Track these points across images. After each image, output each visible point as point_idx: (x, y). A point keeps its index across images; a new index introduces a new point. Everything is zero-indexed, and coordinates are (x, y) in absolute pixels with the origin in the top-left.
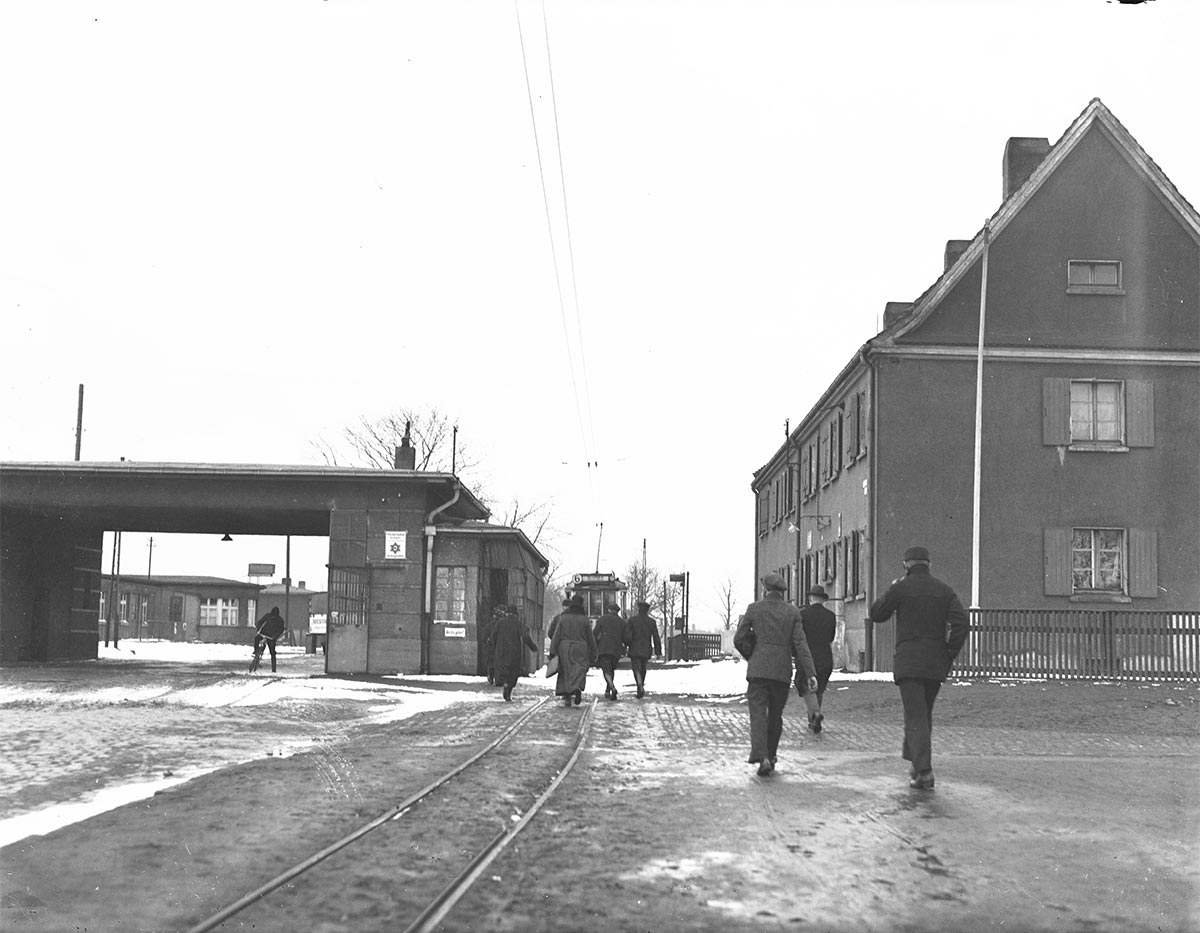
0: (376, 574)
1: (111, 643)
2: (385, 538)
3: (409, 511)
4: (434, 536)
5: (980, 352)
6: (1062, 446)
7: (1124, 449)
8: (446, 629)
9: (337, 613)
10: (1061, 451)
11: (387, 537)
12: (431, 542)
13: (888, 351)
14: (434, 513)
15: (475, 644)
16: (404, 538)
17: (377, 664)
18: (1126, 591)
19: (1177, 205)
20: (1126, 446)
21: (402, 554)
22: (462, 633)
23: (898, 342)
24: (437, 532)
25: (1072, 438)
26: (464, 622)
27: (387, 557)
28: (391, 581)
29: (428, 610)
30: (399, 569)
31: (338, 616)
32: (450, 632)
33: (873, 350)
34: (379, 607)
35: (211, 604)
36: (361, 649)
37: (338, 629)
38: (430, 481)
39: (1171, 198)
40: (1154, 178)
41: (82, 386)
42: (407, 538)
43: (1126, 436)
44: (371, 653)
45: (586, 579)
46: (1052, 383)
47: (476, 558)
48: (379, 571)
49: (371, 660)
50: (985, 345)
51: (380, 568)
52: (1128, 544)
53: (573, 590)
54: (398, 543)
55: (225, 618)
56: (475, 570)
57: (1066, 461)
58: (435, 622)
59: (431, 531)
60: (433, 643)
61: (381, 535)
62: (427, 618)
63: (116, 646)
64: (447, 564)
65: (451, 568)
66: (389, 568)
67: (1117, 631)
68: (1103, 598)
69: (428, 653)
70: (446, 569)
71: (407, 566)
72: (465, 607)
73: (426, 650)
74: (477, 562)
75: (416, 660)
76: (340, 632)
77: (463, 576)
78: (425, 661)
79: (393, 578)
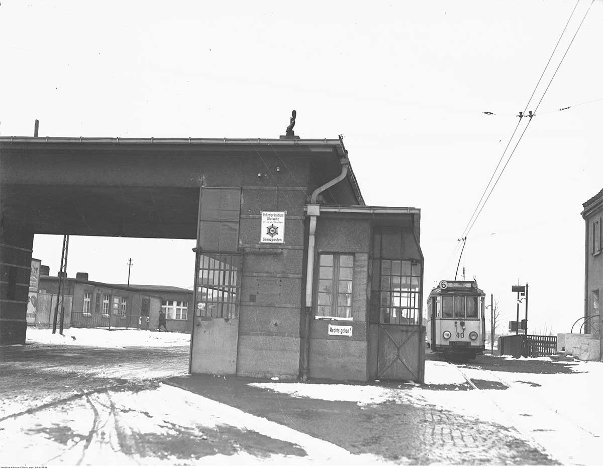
0: (250, 260)
1: (58, 330)
2: (260, 219)
3: (289, 188)
4: (317, 217)
8: (330, 326)
9: (203, 305)
11: (264, 218)
12: (313, 223)
14: (318, 191)
15: (364, 344)
16: (282, 219)
17: (249, 365)
21: (280, 237)
22: (348, 331)
24: (321, 212)
26: (351, 319)
27: (262, 241)
28: (266, 268)
29: (309, 303)
30: (276, 255)
31: (206, 308)
32: (335, 330)
34: (253, 298)
35: (169, 304)
36: (231, 346)
37: (205, 323)
38: (313, 150)
41: (37, 122)
42: (286, 219)
44: (243, 350)
45: (451, 285)
47: (365, 244)
48: (253, 257)
49: (242, 362)
51: (254, 254)
53: (440, 294)
54: (276, 225)
55: (178, 315)
56: (365, 257)
58: (317, 318)
59: (314, 210)
60: (315, 344)
61: (257, 216)
62: (307, 313)
63: (61, 333)
64: (332, 250)
65: (336, 254)
66: (265, 254)
69: (308, 356)
70: (331, 256)
71: (285, 252)
72: (352, 301)
73: (306, 351)
74: (366, 249)
75: (294, 361)
76: (208, 327)
77: (351, 264)
78: (305, 365)
79: (270, 265)
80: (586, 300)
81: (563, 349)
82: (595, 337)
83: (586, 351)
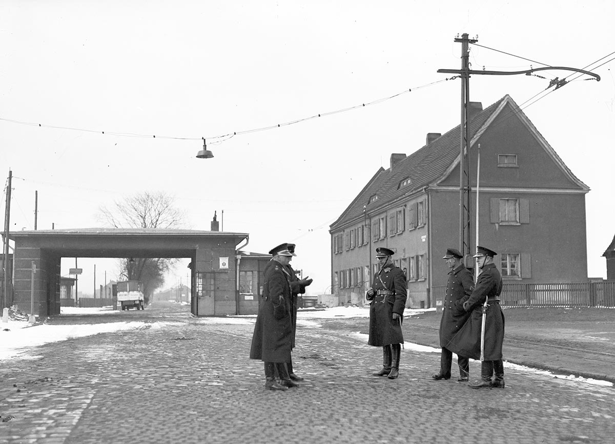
0: (217, 275)
3: (229, 249)
4: (240, 259)
5: (477, 189)
6: (497, 223)
7: (519, 224)
8: (246, 297)
10: (497, 225)
11: (220, 260)
12: (239, 261)
13: (435, 188)
15: (257, 302)
16: (227, 260)
17: (218, 311)
18: (520, 276)
19: (536, 134)
20: (520, 222)
21: (227, 267)
22: (252, 298)
23: (438, 185)
24: (241, 257)
25: (500, 220)
26: (252, 294)
27: (220, 268)
29: (238, 289)
30: (226, 273)
31: (202, 292)
32: (247, 298)
33: (429, 188)
34: (218, 288)
36: (212, 305)
39: (534, 132)
40: (528, 124)
42: (229, 260)
43: (519, 219)
44: (216, 307)
46: (494, 200)
47: (257, 268)
49: (216, 310)
50: (480, 186)
51: (218, 272)
52: (521, 259)
54: (225, 262)
56: (256, 273)
57: (499, 229)
58: (240, 294)
59: (239, 257)
60: (241, 303)
61: (218, 259)
62: (237, 292)
64: (245, 270)
65: (246, 272)
66: (222, 273)
67: (531, 291)
68: (512, 279)
69: (239, 307)
70: (244, 272)
71: (229, 272)
72: (252, 288)
73: (238, 305)
74: (257, 270)
75: (234, 309)
76: (203, 299)
77: (251, 274)
78: (238, 310)
79: (223, 276)
80: (332, 276)
81: (321, 303)
82: (336, 296)
83: (332, 303)
